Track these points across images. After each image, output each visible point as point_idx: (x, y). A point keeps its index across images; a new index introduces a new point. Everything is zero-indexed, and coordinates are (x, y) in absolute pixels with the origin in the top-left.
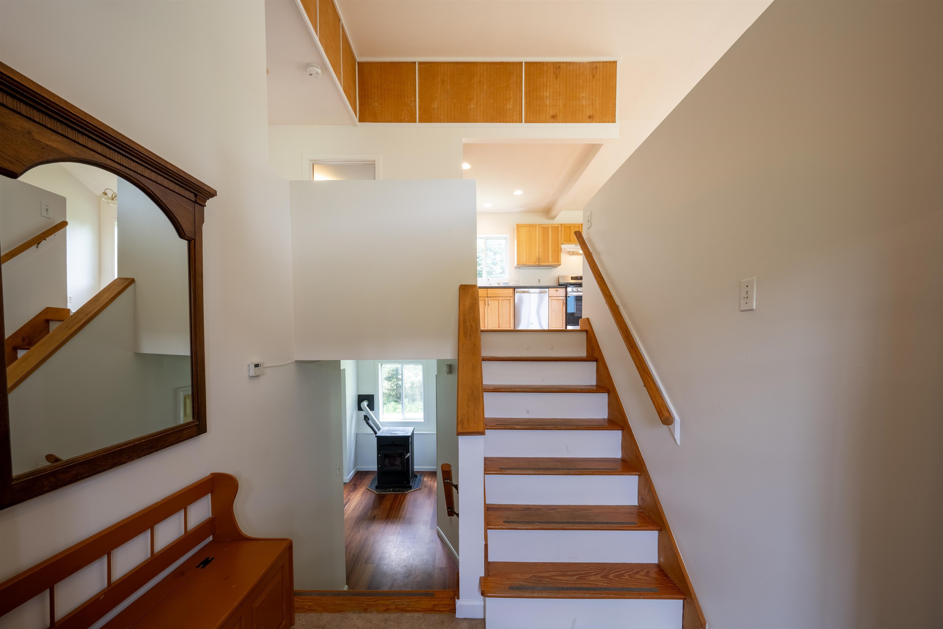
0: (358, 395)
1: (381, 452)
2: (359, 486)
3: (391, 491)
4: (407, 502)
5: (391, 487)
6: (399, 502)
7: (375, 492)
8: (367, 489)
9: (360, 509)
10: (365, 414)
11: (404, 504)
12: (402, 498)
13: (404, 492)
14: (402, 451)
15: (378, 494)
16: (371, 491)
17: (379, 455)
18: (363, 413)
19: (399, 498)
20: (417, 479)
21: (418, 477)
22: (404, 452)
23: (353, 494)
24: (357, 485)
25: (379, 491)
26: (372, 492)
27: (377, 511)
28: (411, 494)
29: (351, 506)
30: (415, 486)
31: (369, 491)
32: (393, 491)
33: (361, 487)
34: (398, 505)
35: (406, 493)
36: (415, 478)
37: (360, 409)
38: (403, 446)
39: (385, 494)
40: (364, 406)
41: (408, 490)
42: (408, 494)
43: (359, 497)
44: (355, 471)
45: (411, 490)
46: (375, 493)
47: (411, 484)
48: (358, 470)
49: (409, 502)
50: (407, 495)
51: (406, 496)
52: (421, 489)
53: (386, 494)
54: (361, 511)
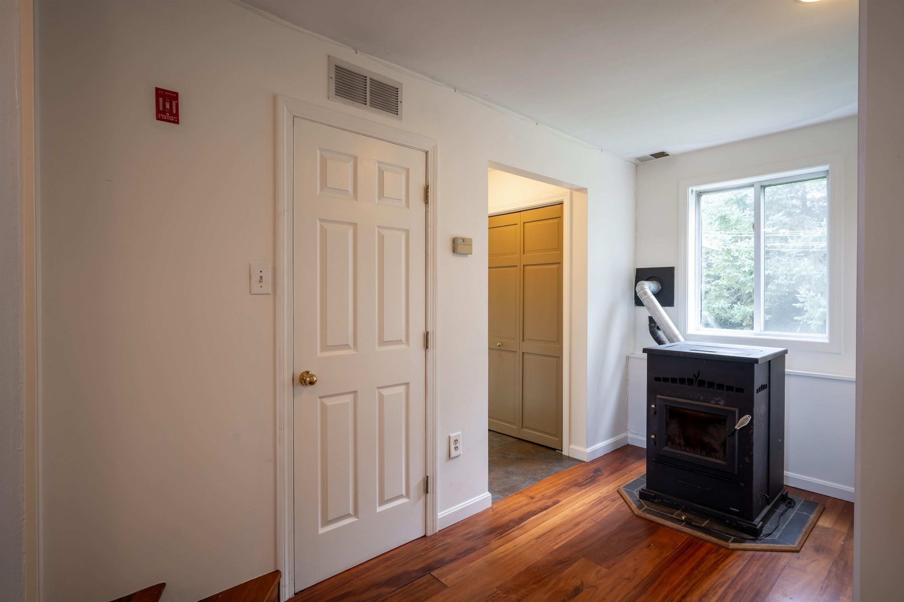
0: (637, 269)
1: (658, 396)
2: (607, 477)
3: (682, 521)
4: (721, 587)
5: (685, 510)
6: (693, 570)
7: (634, 506)
8: (618, 491)
9: (561, 541)
10: (651, 316)
11: (705, 586)
12: (712, 559)
13: (727, 540)
14: (724, 405)
15: (638, 516)
16: (625, 501)
17: (653, 406)
18: (643, 314)
19: (700, 554)
20: (792, 514)
21: (798, 507)
22: (732, 409)
23: (575, 492)
24: (602, 475)
25: (646, 507)
26: (627, 504)
27: (598, 572)
28: (752, 557)
29: (544, 523)
30: (777, 535)
31: (621, 498)
32: (688, 523)
33: (609, 483)
34: (682, 581)
35: (732, 545)
36: (782, 507)
37: (638, 302)
38: (730, 388)
39: (658, 524)
40: (645, 293)
41: (742, 540)
42: (740, 552)
43: (582, 506)
44: (614, 443)
45: (754, 540)
46: (632, 511)
47: (758, 521)
48: (629, 443)
49: (729, 587)
50: (734, 556)
51: (727, 556)
52: (798, 552)
53: (664, 526)
54: (557, 550)
